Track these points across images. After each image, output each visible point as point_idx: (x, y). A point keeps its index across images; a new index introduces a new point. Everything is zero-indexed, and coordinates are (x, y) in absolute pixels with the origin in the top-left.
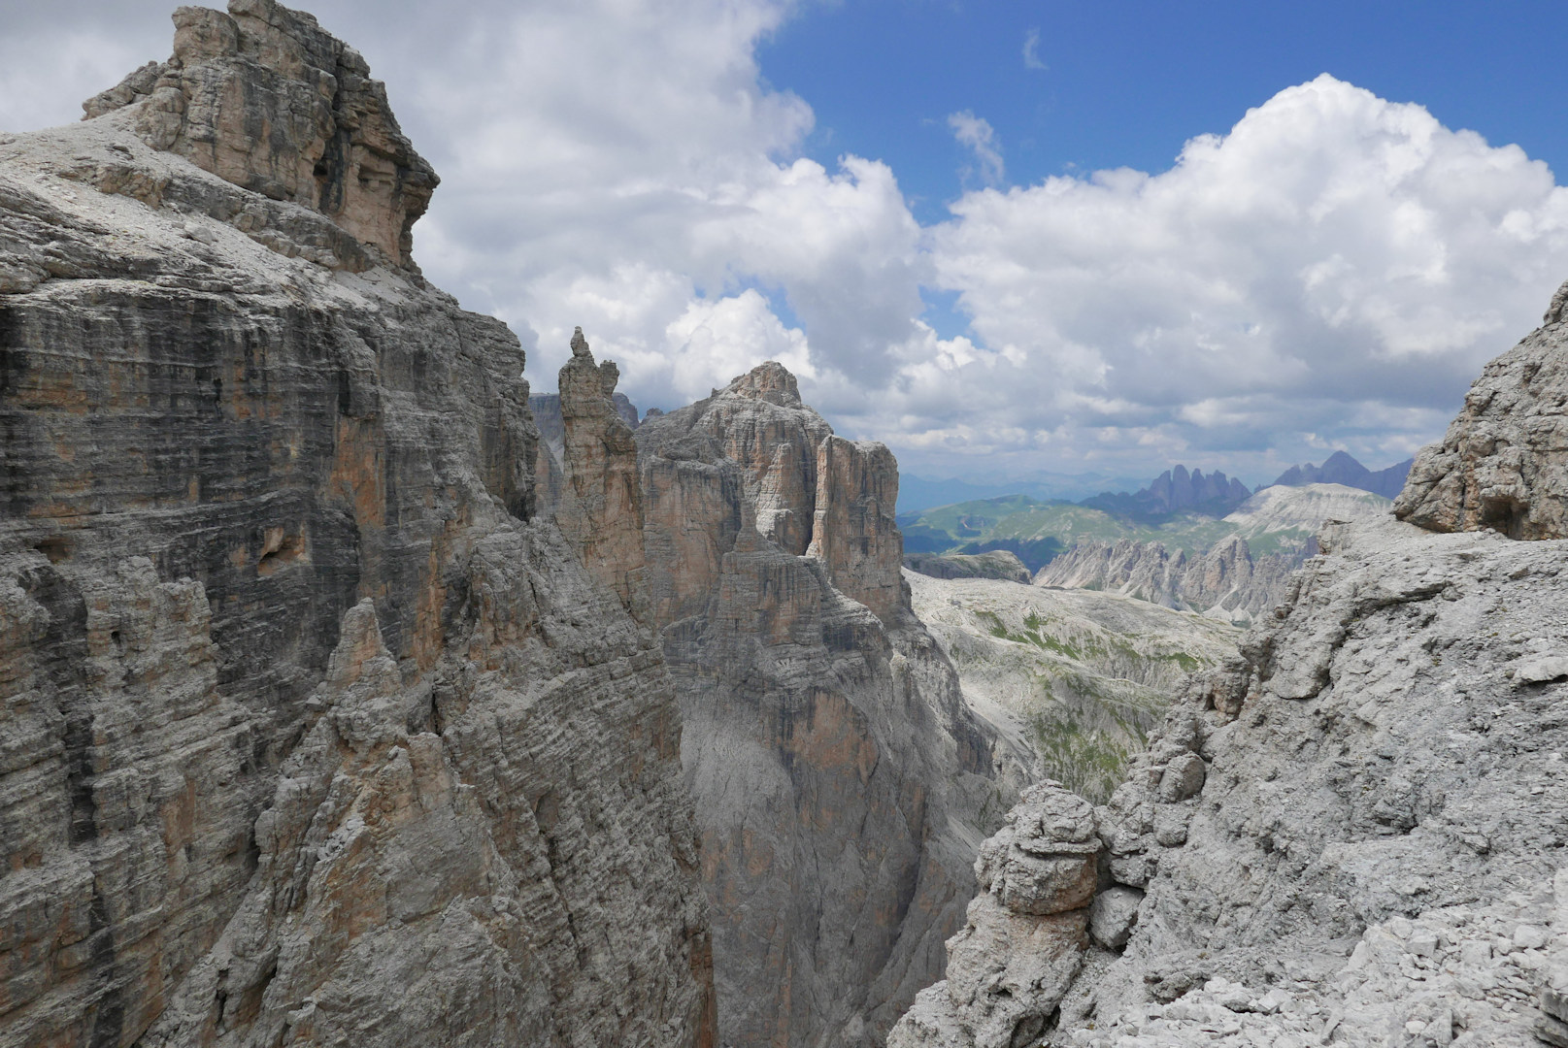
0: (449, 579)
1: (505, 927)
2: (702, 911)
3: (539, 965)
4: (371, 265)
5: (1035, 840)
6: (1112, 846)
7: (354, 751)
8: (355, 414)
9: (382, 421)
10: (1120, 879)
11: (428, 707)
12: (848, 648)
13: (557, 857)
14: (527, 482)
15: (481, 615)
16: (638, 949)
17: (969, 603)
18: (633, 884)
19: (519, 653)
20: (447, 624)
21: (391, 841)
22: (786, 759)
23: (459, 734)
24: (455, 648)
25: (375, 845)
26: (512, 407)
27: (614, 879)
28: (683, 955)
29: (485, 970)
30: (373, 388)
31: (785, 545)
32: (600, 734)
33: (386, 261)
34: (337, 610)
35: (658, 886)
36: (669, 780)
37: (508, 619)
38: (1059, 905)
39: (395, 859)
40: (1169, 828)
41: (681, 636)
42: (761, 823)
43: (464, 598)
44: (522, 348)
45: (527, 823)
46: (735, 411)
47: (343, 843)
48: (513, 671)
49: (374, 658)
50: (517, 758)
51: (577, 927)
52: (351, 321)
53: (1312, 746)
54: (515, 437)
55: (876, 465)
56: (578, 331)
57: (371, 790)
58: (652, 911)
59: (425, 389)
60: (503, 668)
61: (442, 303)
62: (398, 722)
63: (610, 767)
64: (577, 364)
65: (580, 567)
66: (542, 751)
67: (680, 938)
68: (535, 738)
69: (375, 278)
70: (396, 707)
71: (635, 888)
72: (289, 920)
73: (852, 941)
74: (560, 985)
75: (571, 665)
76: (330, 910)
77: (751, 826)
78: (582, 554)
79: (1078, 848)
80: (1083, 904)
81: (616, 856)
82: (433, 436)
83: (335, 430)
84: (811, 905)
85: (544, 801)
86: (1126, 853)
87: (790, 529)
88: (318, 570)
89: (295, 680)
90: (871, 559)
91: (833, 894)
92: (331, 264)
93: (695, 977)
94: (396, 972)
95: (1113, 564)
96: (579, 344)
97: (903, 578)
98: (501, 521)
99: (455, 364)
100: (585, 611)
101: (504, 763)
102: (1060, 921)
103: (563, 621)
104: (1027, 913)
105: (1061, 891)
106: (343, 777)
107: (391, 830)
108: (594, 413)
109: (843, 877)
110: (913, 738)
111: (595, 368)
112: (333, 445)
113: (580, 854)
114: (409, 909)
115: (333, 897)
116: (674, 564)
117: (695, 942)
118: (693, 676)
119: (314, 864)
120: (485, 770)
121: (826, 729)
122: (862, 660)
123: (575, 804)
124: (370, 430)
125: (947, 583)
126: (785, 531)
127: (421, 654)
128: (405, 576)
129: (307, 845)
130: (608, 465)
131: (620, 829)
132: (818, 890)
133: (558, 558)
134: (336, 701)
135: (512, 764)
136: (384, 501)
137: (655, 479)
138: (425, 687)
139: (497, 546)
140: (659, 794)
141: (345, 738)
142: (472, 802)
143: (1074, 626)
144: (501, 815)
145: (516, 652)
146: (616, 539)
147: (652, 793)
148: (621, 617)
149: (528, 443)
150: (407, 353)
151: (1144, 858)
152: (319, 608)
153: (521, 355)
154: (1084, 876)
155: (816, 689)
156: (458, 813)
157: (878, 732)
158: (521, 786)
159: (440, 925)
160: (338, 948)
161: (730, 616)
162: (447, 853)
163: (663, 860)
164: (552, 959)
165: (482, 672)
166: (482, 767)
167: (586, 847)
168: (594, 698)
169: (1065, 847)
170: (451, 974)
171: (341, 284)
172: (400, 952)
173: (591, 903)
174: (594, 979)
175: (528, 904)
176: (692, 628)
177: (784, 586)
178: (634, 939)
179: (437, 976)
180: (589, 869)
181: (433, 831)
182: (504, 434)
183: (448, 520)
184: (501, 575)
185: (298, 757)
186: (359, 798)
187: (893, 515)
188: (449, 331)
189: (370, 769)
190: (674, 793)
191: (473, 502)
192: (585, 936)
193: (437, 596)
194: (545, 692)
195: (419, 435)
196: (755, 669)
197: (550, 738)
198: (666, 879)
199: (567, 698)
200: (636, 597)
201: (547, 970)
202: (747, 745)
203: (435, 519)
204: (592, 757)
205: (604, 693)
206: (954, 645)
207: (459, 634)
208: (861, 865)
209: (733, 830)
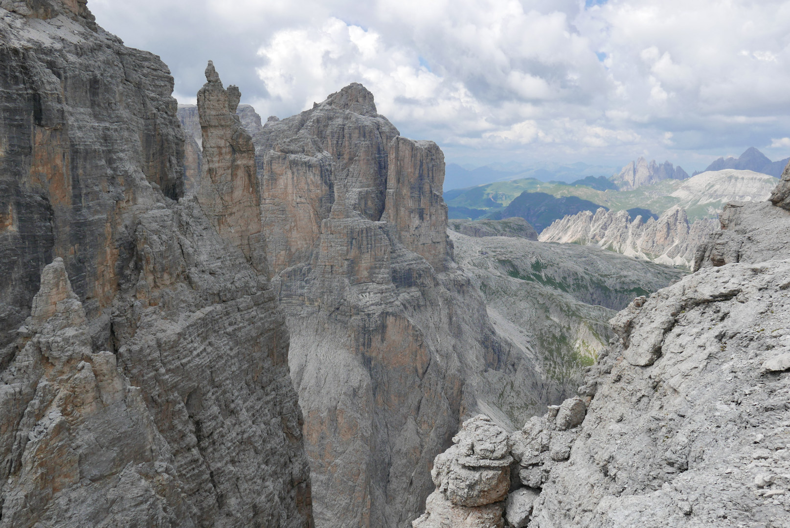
0: (120, 242)
1: (164, 483)
2: (304, 468)
3: (189, 507)
4: (55, 14)
5: (468, 458)
6: (521, 460)
7: (53, 365)
8: (47, 125)
9: (67, 130)
10: (525, 483)
11: (108, 333)
12: (410, 286)
13: (201, 433)
14: (176, 172)
15: (144, 268)
16: (259, 494)
17: (494, 254)
18: (255, 451)
19: (172, 294)
20: (120, 273)
21: (81, 427)
22: (367, 362)
23: (130, 351)
24: (126, 291)
25: (70, 429)
26: (164, 118)
27: (242, 447)
28: (291, 497)
29: (150, 512)
30: (59, 106)
31: (366, 213)
32: (231, 349)
33: (67, 11)
34: (38, 265)
35: (273, 452)
36: (280, 380)
37: (163, 270)
38: (483, 501)
39: (84, 438)
40: (558, 449)
41: (293, 277)
42: (349, 405)
43: (133, 255)
44: (172, 75)
45: (180, 411)
46: (330, 119)
47: (46, 429)
48: (168, 307)
49: (65, 300)
50: (172, 367)
51: (216, 481)
52: (41, 56)
53: (645, 400)
54: (167, 140)
55: (430, 158)
56: (210, 64)
57: (66, 392)
58: (270, 469)
59: (99, 105)
60: (161, 304)
61: (110, 42)
62: (84, 344)
63: (238, 372)
64: (210, 88)
65: (215, 233)
66: (189, 362)
67: (289, 486)
68: (184, 353)
69: (59, 23)
70: (82, 334)
71: (257, 453)
72: (10, 481)
73: (411, 483)
74: (204, 520)
75: (209, 302)
76: (38, 474)
77: (343, 407)
78: (216, 224)
79: (496, 463)
80: (500, 499)
81: (243, 432)
82: (106, 140)
83: (32, 136)
84: (384, 459)
85: (192, 396)
86: (530, 465)
87: (369, 203)
88: (23, 238)
89: (9, 315)
90: (425, 224)
91: (399, 452)
92: (25, 13)
93: (299, 512)
94: (87, 515)
95: (593, 226)
96: (211, 73)
97: (448, 237)
98: (158, 201)
99: (121, 88)
100: (219, 264)
101: (163, 370)
102: (484, 511)
103: (203, 271)
104: (462, 506)
105: (484, 491)
106: (45, 383)
107: (81, 419)
108: (223, 123)
109: (405, 441)
110: (454, 347)
111: (223, 91)
112: (31, 148)
113: (218, 431)
114: (95, 472)
115: (41, 465)
116: (287, 227)
117: (300, 488)
118: (302, 305)
119: (26, 443)
120: (149, 375)
121: (394, 341)
122: (418, 294)
123: (213, 397)
124: (58, 137)
125: (479, 239)
126: (366, 204)
127: (102, 295)
128: (88, 241)
129: (21, 430)
130: (234, 161)
131: (246, 414)
132: (388, 449)
133: (199, 227)
134: (39, 330)
135: (168, 371)
136: (71, 188)
137: (273, 167)
138: (105, 318)
139: (154, 219)
140: (274, 390)
141: (46, 356)
142: (139, 399)
143: (566, 269)
144: (161, 406)
145: (170, 293)
146: (241, 213)
147: (269, 389)
148: (245, 268)
149: (177, 144)
150: (85, 80)
151: (542, 468)
152: (24, 264)
153: (171, 80)
154: (500, 481)
155: (387, 313)
156: (128, 406)
157: (430, 343)
158: (175, 386)
159: (118, 482)
160: (45, 500)
161: (327, 264)
162: (121, 433)
163: (277, 434)
164: (198, 503)
165: (146, 307)
166: (147, 374)
167: (222, 427)
168: (226, 325)
169: (487, 462)
170: (126, 515)
171: (33, 28)
172: (89, 501)
173: (226, 464)
174: (229, 515)
175: (181, 466)
176: (301, 272)
177: (365, 243)
178: (256, 488)
179: (116, 517)
180: (224, 441)
181: (111, 419)
182: (158, 138)
183: (118, 200)
184: (158, 240)
185: (13, 369)
186: (58, 398)
187: (441, 193)
188: (115, 63)
189: (65, 377)
190: (284, 388)
191: (136, 186)
192: (222, 487)
193: (112, 254)
194: (191, 321)
195: (95, 140)
196: (345, 300)
197: (195, 353)
198: (278, 447)
199: (207, 325)
200: (256, 254)
201: (195, 510)
202: (339, 352)
203: (109, 200)
204: (225, 365)
205: (234, 321)
206: (483, 283)
207: (129, 281)
208: (418, 433)
209: (330, 411)
